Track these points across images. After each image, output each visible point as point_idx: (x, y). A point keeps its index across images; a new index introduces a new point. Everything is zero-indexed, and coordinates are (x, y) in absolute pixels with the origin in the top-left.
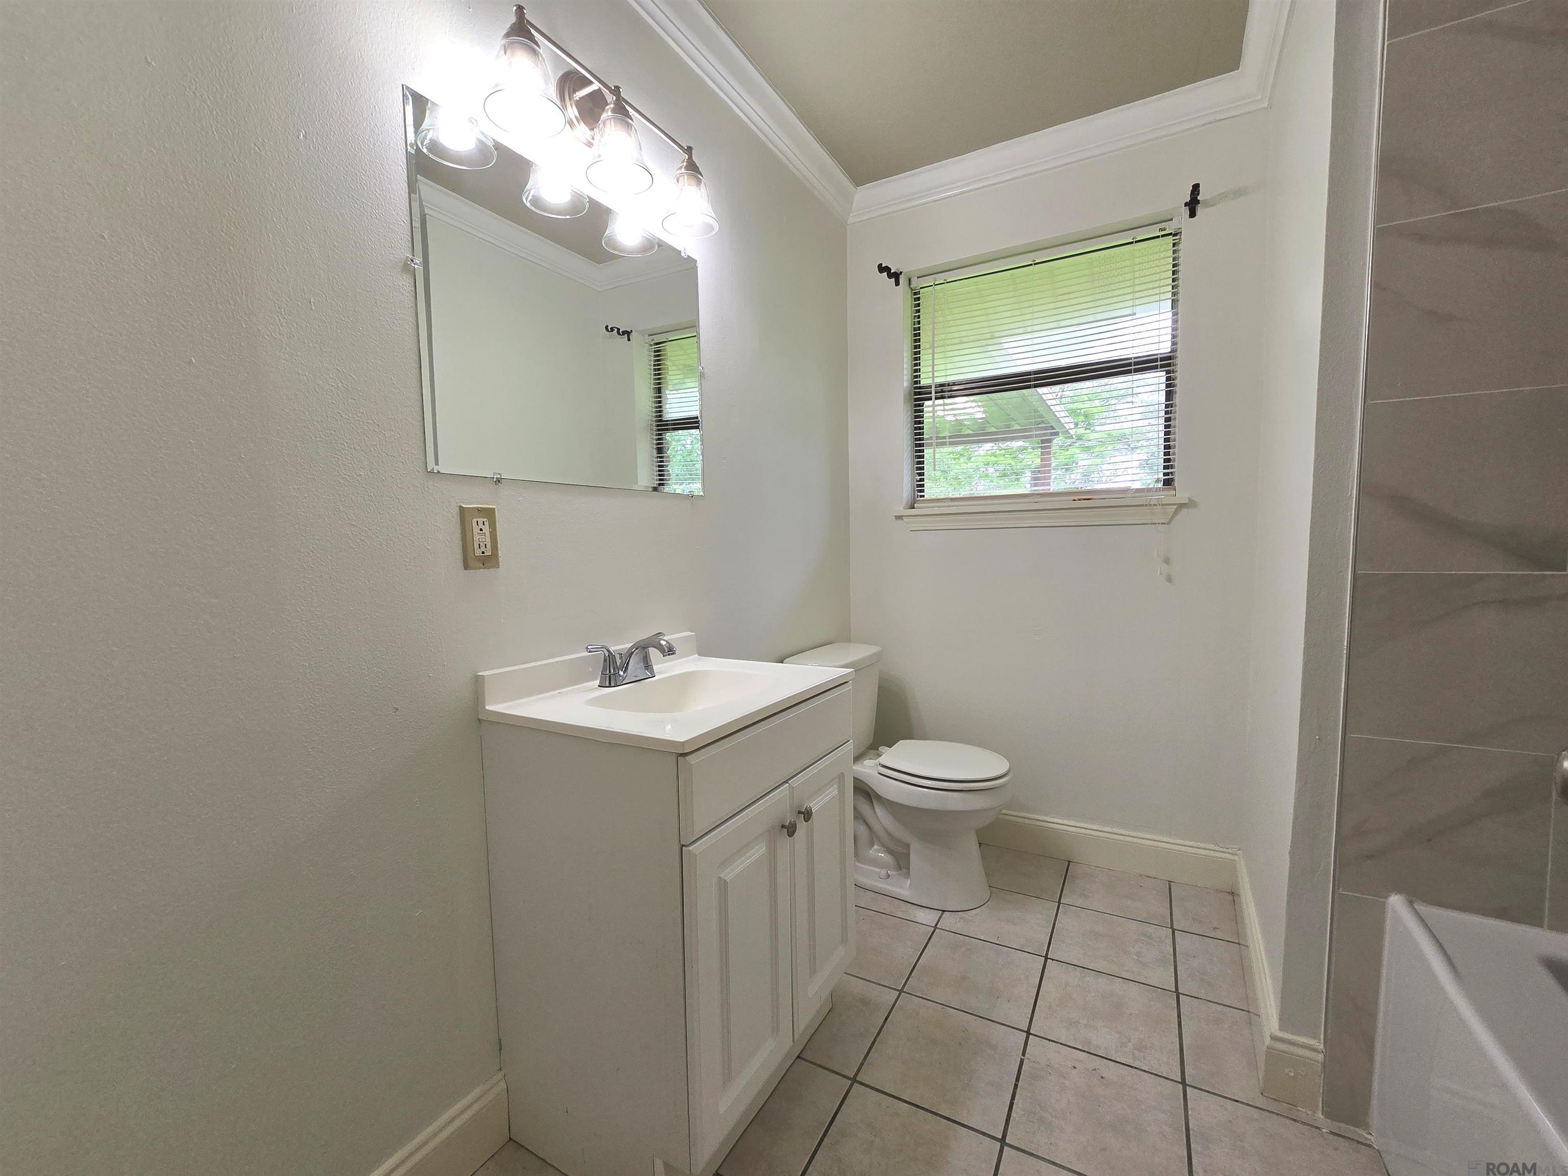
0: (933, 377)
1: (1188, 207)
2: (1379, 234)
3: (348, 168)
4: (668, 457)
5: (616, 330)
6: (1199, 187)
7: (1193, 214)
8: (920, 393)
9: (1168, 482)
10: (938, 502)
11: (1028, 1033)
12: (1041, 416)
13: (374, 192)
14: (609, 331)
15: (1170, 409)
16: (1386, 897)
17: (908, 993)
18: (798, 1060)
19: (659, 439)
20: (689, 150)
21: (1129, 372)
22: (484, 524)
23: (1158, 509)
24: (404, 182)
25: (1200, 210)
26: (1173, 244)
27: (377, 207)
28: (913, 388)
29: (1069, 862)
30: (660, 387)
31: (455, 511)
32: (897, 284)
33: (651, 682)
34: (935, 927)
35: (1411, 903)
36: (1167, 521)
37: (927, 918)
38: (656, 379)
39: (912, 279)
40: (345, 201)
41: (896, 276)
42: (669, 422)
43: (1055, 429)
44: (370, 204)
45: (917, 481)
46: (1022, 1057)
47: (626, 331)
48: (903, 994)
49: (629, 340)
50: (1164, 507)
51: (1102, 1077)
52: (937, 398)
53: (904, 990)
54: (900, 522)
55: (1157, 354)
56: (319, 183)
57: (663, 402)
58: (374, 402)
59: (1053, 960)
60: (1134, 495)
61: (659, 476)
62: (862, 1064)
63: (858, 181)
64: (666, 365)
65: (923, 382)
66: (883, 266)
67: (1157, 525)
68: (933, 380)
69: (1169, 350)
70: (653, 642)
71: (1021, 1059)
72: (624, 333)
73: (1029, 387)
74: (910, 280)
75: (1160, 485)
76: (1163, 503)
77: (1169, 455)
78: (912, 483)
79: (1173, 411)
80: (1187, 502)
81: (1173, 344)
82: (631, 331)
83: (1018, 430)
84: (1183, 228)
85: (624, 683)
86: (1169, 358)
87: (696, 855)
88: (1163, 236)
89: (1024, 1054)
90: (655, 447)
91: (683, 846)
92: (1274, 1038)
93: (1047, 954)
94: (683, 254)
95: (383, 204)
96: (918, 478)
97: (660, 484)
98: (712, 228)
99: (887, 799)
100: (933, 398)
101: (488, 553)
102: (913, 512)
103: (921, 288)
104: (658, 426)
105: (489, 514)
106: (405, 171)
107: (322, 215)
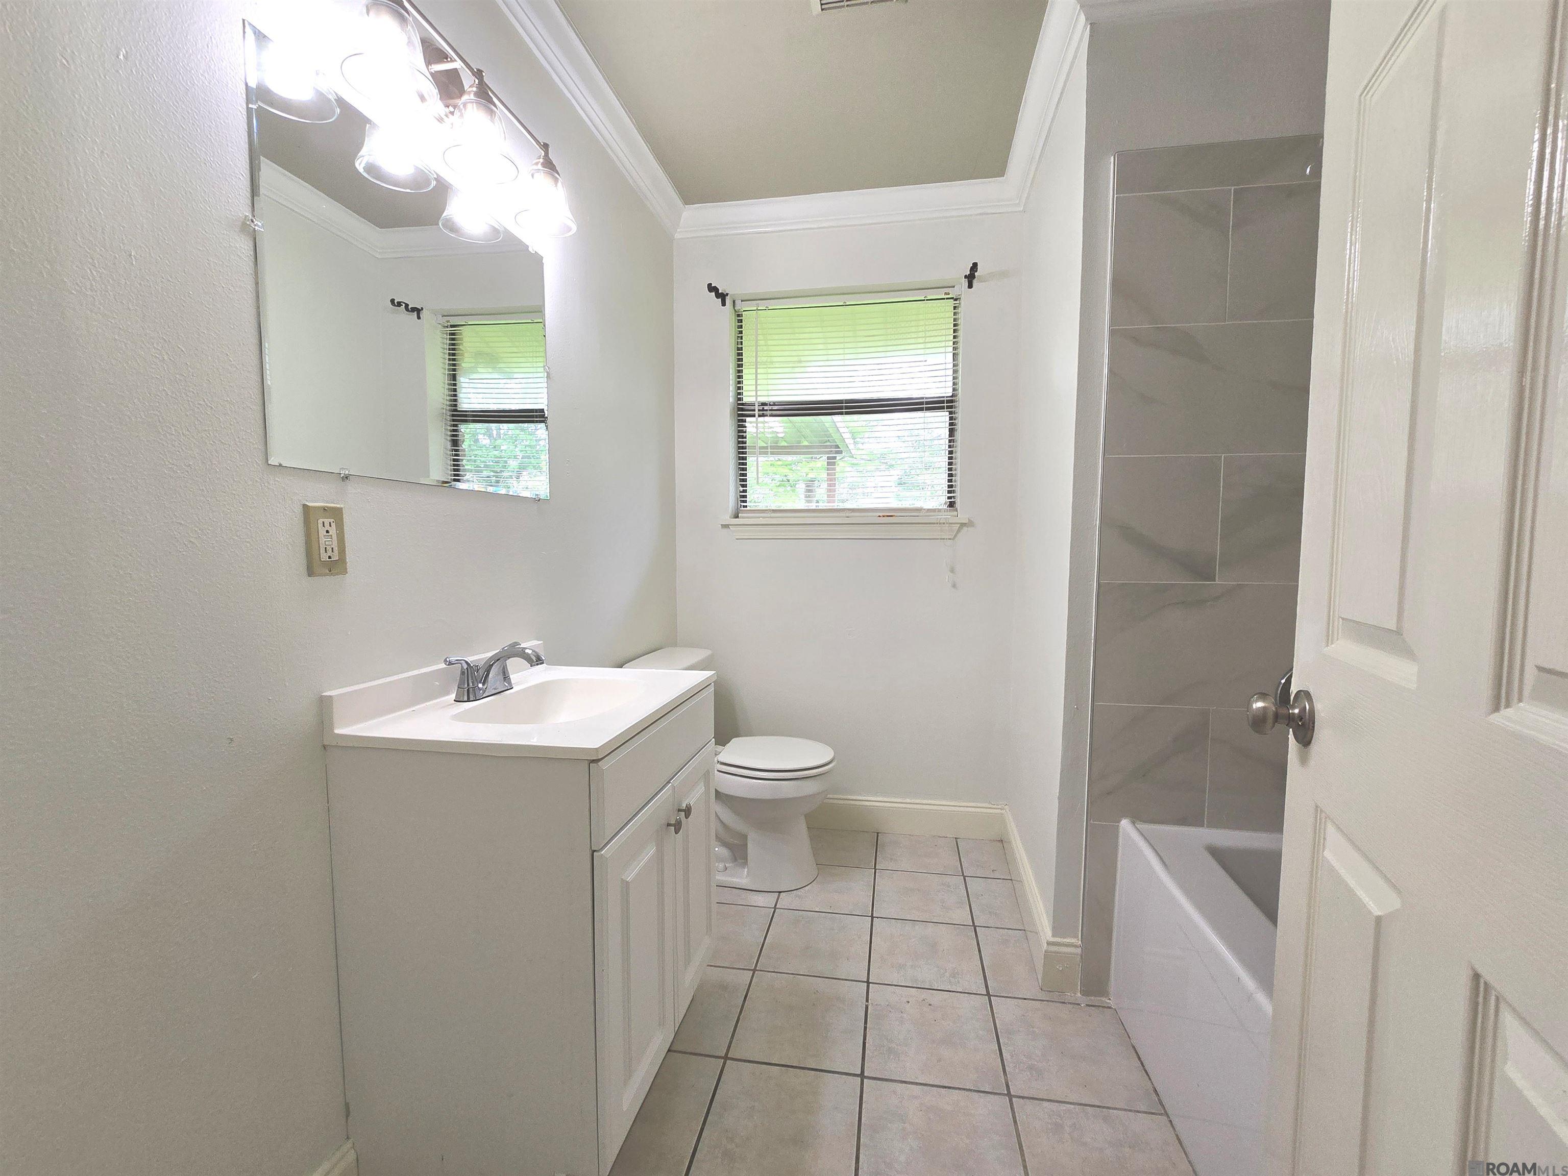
0: (757, 396)
1: (967, 279)
2: (1112, 333)
3: (178, 104)
4: (464, 450)
5: (404, 305)
6: (977, 265)
7: (970, 286)
8: (743, 410)
9: (952, 505)
10: (754, 513)
11: (868, 982)
12: (830, 436)
13: (209, 136)
14: (395, 305)
15: (952, 444)
16: (1119, 822)
17: (761, 971)
18: (669, 1053)
19: (454, 431)
20: (545, 147)
21: (921, 409)
22: (330, 526)
23: (946, 527)
24: (244, 130)
25: (975, 282)
26: (954, 307)
27: (212, 155)
28: (736, 405)
29: (878, 833)
30: (455, 374)
31: (299, 510)
32: (724, 304)
33: (511, 694)
34: (775, 908)
35: (1133, 823)
36: (952, 537)
37: (767, 901)
38: (450, 364)
39: (736, 302)
40: (174, 141)
41: (722, 297)
42: (468, 413)
43: (840, 448)
44: (204, 149)
45: (741, 492)
46: (867, 1003)
47: (416, 308)
48: (756, 972)
49: (419, 318)
50: (951, 525)
51: (930, 1005)
52: (759, 416)
53: (757, 969)
54: (725, 530)
55: (944, 397)
56: (143, 116)
57: (458, 390)
58: (207, 380)
59: (878, 918)
60: (926, 514)
61: (454, 471)
62: (731, 1043)
63: (688, 200)
64: (461, 350)
65: (746, 400)
66: (713, 285)
67: (945, 540)
68: (756, 398)
69: (951, 394)
70: (514, 651)
71: (866, 1005)
72: (414, 310)
73: (841, 413)
74: (734, 302)
75: (945, 507)
76: (950, 522)
77: (952, 482)
78: (736, 493)
79: (954, 446)
80: (967, 522)
81: (954, 390)
82: (422, 309)
83: (807, 446)
84: (963, 296)
85: (484, 696)
86: (952, 401)
87: (607, 858)
88: (947, 299)
89: (867, 1001)
90: (449, 438)
91: (595, 851)
92: (1049, 943)
93: (872, 914)
94: (530, 249)
95: (220, 152)
96: (742, 489)
97: (455, 480)
98: (570, 229)
99: (725, 794)
100: (757, 416)
101: (335, 557)
102: (736, 521)
103: (744, 311)
104: (453, 416)
105: (336, 514)
106: (244, 116)
107: (147, 154)
